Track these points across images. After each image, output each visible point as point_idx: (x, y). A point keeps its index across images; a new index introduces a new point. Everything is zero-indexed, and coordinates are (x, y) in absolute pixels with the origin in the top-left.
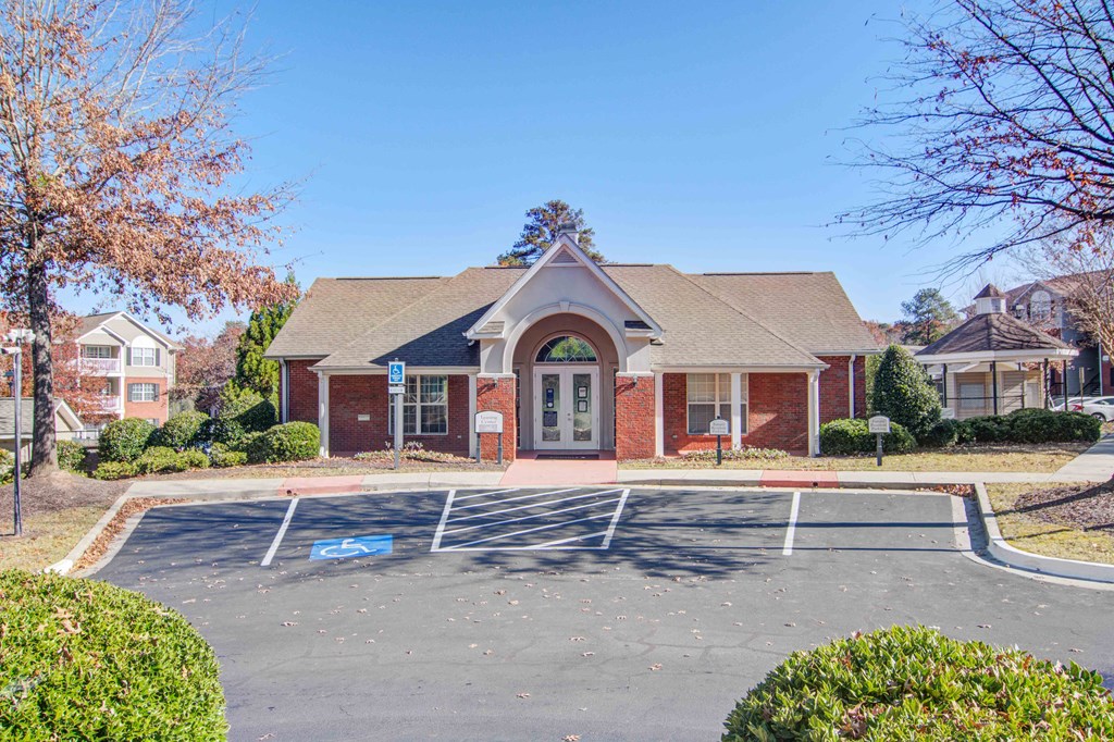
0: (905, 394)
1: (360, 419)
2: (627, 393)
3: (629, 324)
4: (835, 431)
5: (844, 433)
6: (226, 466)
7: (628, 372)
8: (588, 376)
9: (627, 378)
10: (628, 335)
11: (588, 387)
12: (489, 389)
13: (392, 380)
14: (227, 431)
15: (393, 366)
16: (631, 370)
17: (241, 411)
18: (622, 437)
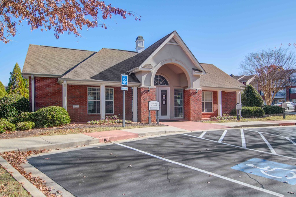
0: (258, 99)
1: (74, 107)
2: (193, 96)
3: (194, 69)
4: (246, 110)
5: (249, 111)
6: (25, 129)
7: (194, 88)
8: (166, 91)
9: (194, 90)
10: (193, 74)
11: (166, 95)
12: (146, 93)
13: (123, 84)
14: (7, 112)
15: (123, 77)
16: (194, 87)
17: (15, 101)
18: (192, 112)
